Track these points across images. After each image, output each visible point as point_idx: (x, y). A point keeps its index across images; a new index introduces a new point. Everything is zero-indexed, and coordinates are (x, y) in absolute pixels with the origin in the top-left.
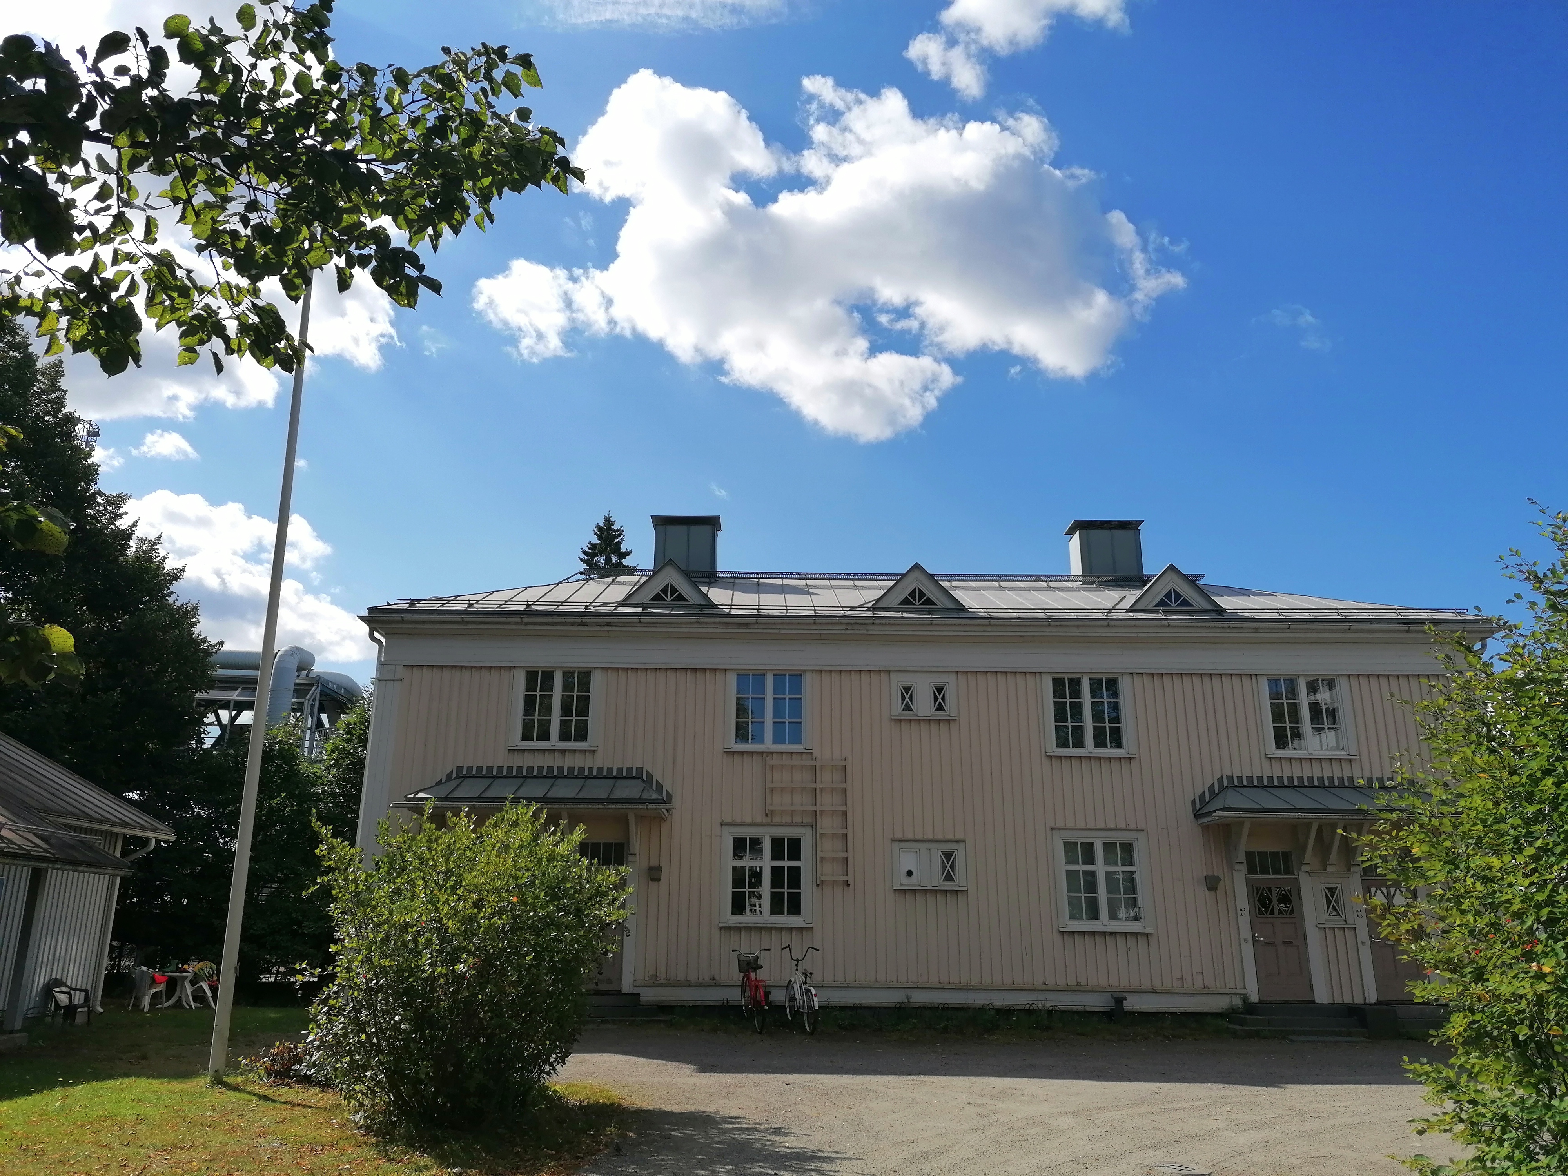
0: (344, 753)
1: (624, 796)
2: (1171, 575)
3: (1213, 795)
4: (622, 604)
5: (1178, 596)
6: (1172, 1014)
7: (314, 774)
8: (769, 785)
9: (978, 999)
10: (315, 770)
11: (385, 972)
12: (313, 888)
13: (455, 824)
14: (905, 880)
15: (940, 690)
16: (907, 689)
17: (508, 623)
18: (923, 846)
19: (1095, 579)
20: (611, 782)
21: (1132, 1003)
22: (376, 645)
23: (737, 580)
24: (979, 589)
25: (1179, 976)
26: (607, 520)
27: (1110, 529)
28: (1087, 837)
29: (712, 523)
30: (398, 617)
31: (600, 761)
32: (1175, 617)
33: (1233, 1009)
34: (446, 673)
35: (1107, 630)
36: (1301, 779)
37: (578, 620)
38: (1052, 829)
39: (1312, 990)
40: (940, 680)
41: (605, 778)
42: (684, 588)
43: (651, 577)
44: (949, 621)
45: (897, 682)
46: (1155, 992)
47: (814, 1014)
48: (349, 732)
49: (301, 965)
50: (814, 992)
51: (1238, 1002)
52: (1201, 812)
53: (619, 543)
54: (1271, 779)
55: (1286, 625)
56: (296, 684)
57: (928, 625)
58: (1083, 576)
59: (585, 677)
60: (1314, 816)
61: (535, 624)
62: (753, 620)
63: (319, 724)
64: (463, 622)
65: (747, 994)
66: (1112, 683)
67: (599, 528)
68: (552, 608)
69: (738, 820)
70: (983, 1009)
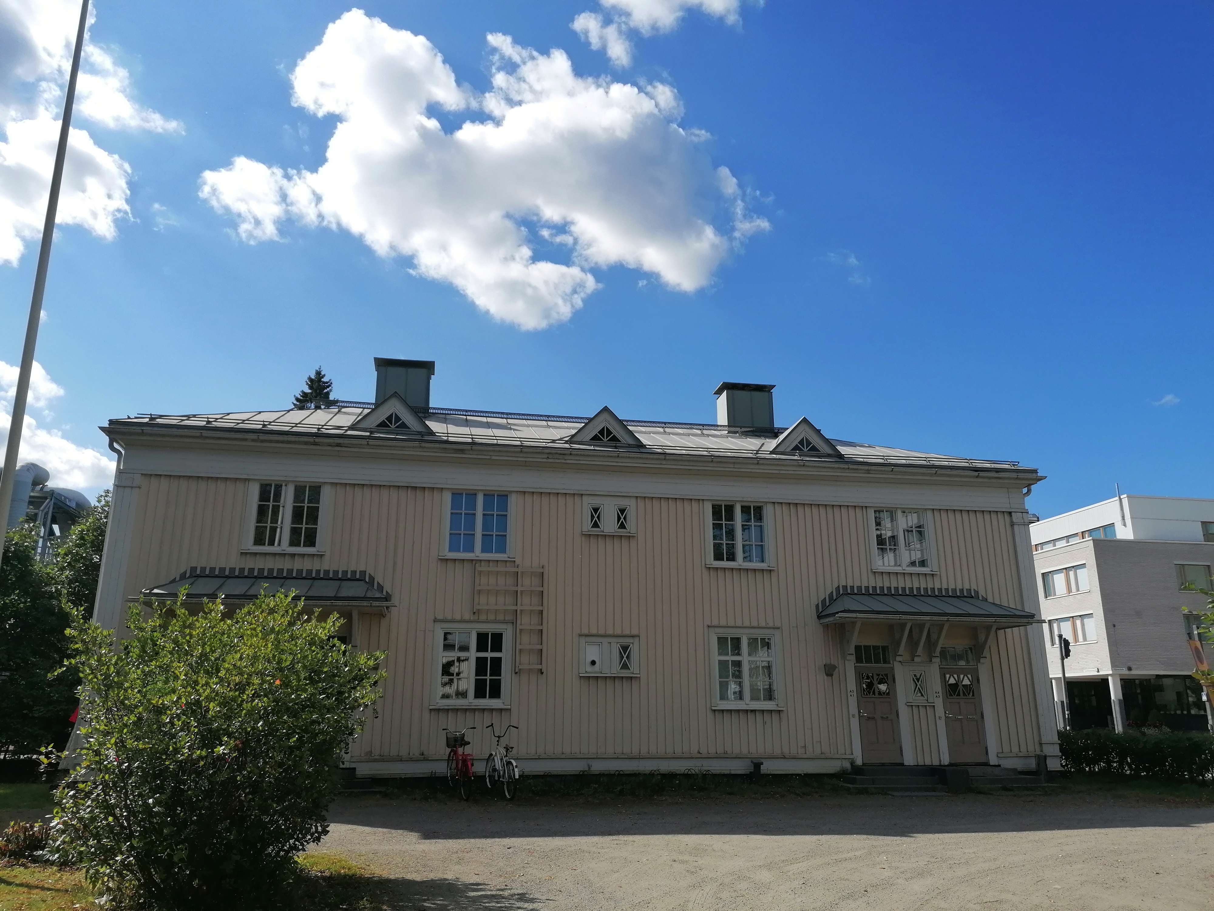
0: (77, 558)
1: (350, 595)
2: (804, 426)
3: (832, 600)
4: (352, 427)
5: (809, 443)
6: (799, 775)
7: (48, 574)
8: (477, 588)
9: (647, 766)
10: (48, 570)
11: (138, 752)
12: (60, 671)
13: (211, 611)
14: (589, 668)
15: (622, 511)
16: (596, 510)
17: (246, 440)
18: (605, 641)
19: (738, 429)
20: (338, 583)
21: (768, 767)
22: (116, 455)
23: (448, 416)
24: (650, 433)
25: (803, 745)
26: (318, 373)
27: (750, 390)
28: (735, 633)
29: (428, 367)
30: (138, 429)
31: (326, 565)
32: (808, 459)
33: (844, 771)
34: (184, 483)
35: (757, 467)
36: (897, 589)
37: (311, 439)
38: (709, 626)
39: (902, 755)
40: (623, 503)
41: (331, 579)
42: (408, 418)
43: (373, 410)
44: (632, 455)
45: (588, 503)
46: (785, 758)
47: (514, 783)
48: (82, 538)
49: (47, 748)
50: (515, 764)
51: (847, 765)
52: (823, 614)
53: (328, 394)
54: (875, 588)
55: (890, 468)
56: (31, 497)
57: (615, 457)
58: (729, 426)
59: (316, 490)
60: (908, 617)
61: (271, 441)
62: (469, 447)
63: (51, 533)
64: (201, 437)
65: (454, 765)
66: (759, 511)
67: (311, 380)
68: (287, 429)
69: (449, 617)
70: (651, 775)
